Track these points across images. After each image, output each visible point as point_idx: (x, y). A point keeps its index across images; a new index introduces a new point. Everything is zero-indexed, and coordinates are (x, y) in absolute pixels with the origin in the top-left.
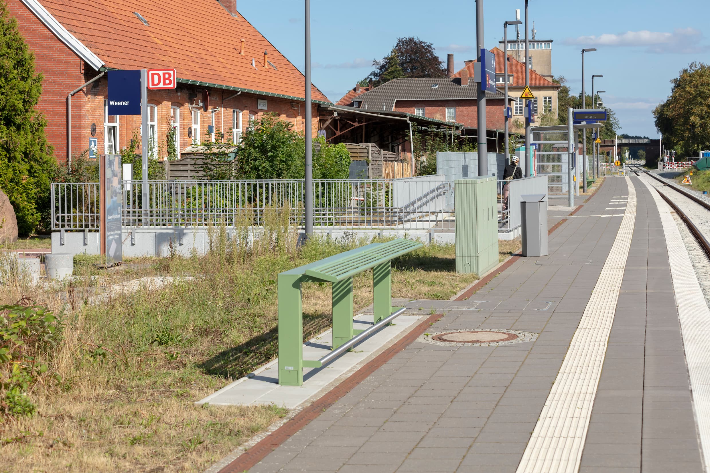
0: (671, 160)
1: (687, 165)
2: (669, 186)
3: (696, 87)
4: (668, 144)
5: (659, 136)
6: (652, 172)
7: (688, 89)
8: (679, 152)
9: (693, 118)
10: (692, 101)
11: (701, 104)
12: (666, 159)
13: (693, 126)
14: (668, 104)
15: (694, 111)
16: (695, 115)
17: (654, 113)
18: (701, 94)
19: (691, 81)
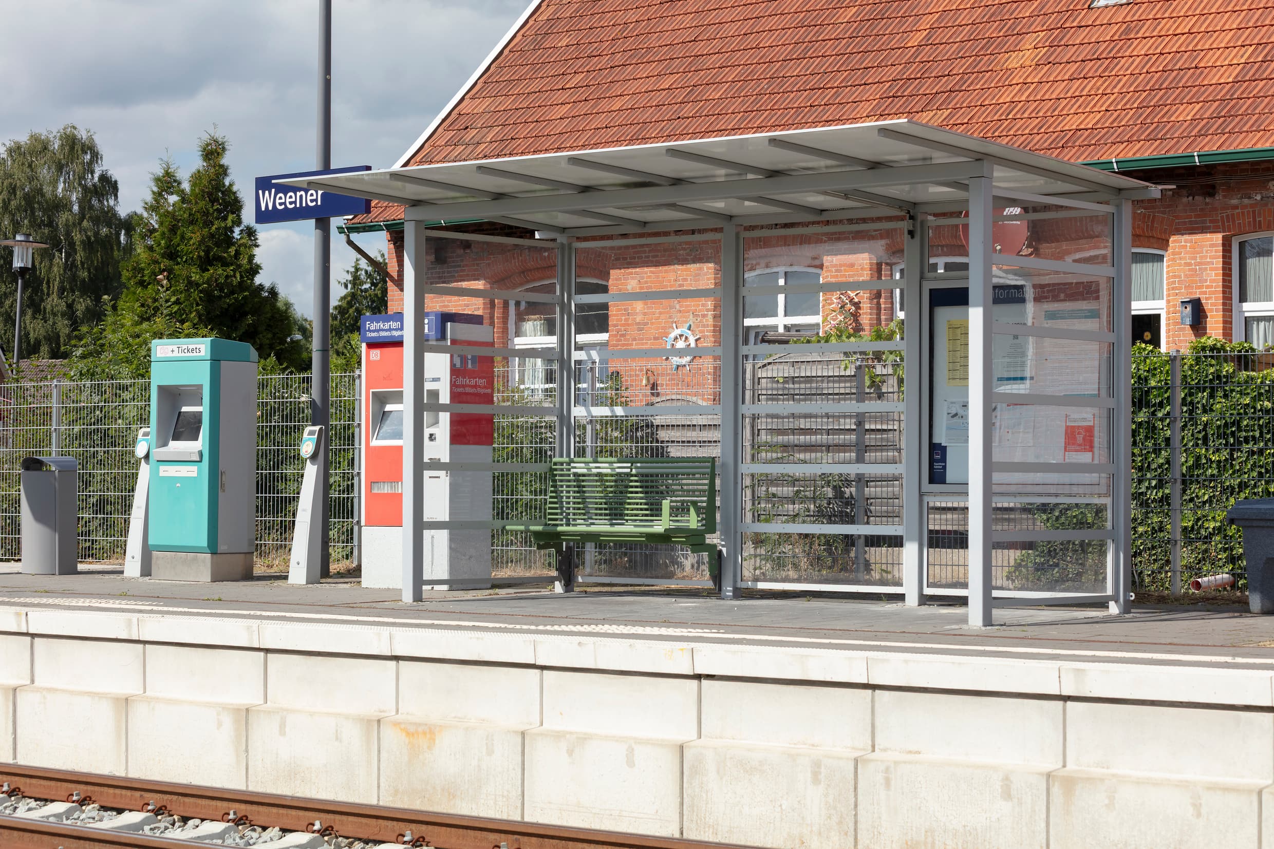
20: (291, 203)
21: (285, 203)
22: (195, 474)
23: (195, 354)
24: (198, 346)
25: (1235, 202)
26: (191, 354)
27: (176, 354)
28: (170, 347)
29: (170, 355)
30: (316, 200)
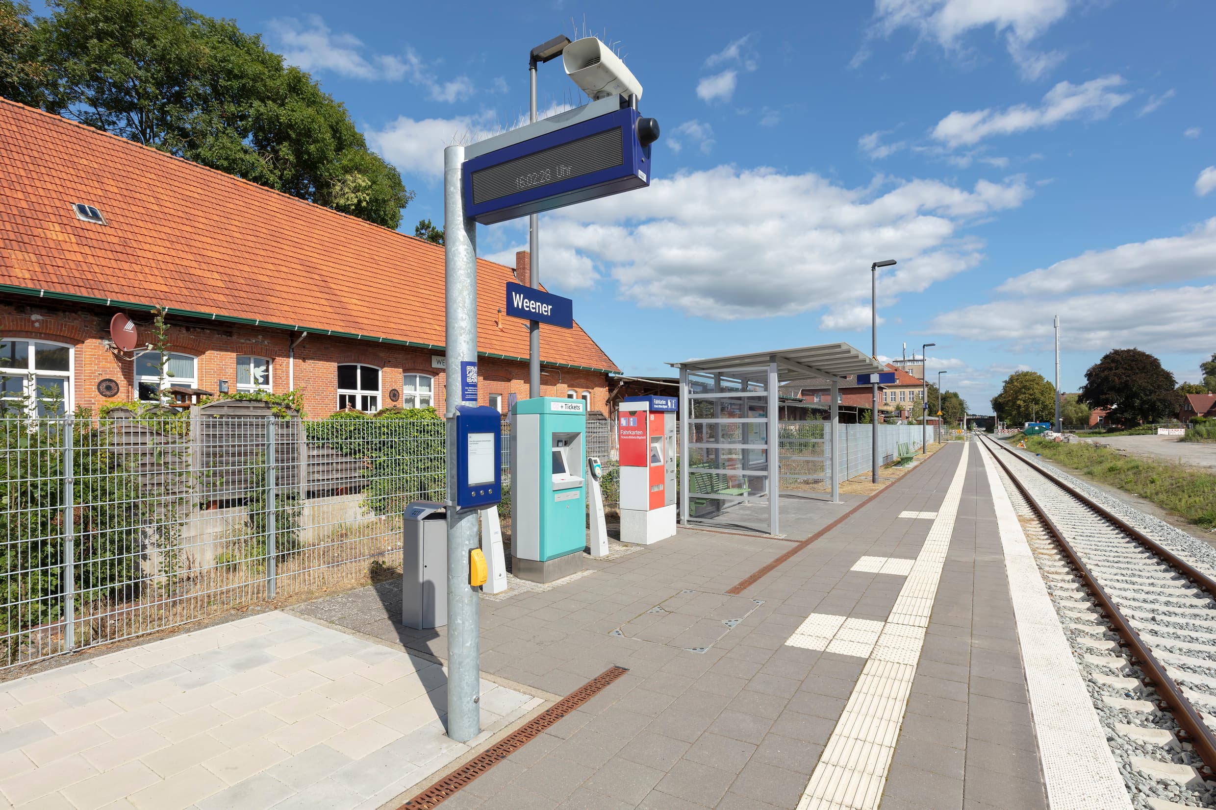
0: (1003, 428)
1: (1015, 431)
2: (1005, 449)
3: (1022, 382)
4: (1001, 418)
5: (995, 414)
6: (990, 436)
7: (1016, 384)
8: (1009, 423)
9: (1019, 402)
10: (1018, 392)
11: (1025, 393)
12: (1000, 428)
13: (1019, 406)
14: (1000, 395)
15: (1020, 397)
16: (1021, 400)
17: (991, 401)
18: (1025, 387)
19: (1018, 379)
20: (533, 308)
21: (529, 307)
22: (578, 497)
23: (576, 410)
24: (578, 405)
25: (242, 341)
26: (573, 410)
27: (564, 409)
28: (561, 404)
29: (560, 409)
30: (547, 311)
